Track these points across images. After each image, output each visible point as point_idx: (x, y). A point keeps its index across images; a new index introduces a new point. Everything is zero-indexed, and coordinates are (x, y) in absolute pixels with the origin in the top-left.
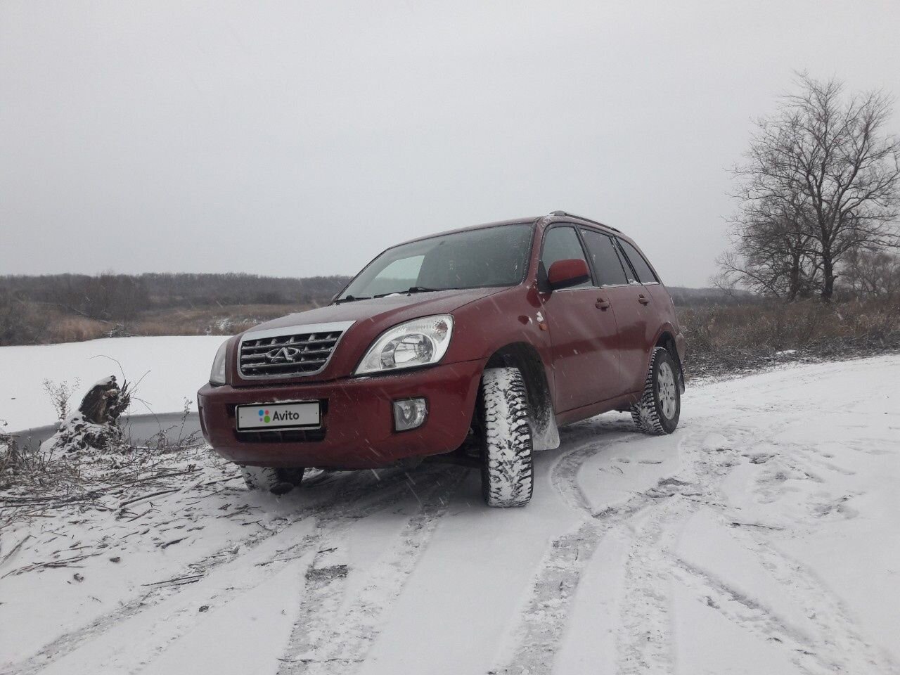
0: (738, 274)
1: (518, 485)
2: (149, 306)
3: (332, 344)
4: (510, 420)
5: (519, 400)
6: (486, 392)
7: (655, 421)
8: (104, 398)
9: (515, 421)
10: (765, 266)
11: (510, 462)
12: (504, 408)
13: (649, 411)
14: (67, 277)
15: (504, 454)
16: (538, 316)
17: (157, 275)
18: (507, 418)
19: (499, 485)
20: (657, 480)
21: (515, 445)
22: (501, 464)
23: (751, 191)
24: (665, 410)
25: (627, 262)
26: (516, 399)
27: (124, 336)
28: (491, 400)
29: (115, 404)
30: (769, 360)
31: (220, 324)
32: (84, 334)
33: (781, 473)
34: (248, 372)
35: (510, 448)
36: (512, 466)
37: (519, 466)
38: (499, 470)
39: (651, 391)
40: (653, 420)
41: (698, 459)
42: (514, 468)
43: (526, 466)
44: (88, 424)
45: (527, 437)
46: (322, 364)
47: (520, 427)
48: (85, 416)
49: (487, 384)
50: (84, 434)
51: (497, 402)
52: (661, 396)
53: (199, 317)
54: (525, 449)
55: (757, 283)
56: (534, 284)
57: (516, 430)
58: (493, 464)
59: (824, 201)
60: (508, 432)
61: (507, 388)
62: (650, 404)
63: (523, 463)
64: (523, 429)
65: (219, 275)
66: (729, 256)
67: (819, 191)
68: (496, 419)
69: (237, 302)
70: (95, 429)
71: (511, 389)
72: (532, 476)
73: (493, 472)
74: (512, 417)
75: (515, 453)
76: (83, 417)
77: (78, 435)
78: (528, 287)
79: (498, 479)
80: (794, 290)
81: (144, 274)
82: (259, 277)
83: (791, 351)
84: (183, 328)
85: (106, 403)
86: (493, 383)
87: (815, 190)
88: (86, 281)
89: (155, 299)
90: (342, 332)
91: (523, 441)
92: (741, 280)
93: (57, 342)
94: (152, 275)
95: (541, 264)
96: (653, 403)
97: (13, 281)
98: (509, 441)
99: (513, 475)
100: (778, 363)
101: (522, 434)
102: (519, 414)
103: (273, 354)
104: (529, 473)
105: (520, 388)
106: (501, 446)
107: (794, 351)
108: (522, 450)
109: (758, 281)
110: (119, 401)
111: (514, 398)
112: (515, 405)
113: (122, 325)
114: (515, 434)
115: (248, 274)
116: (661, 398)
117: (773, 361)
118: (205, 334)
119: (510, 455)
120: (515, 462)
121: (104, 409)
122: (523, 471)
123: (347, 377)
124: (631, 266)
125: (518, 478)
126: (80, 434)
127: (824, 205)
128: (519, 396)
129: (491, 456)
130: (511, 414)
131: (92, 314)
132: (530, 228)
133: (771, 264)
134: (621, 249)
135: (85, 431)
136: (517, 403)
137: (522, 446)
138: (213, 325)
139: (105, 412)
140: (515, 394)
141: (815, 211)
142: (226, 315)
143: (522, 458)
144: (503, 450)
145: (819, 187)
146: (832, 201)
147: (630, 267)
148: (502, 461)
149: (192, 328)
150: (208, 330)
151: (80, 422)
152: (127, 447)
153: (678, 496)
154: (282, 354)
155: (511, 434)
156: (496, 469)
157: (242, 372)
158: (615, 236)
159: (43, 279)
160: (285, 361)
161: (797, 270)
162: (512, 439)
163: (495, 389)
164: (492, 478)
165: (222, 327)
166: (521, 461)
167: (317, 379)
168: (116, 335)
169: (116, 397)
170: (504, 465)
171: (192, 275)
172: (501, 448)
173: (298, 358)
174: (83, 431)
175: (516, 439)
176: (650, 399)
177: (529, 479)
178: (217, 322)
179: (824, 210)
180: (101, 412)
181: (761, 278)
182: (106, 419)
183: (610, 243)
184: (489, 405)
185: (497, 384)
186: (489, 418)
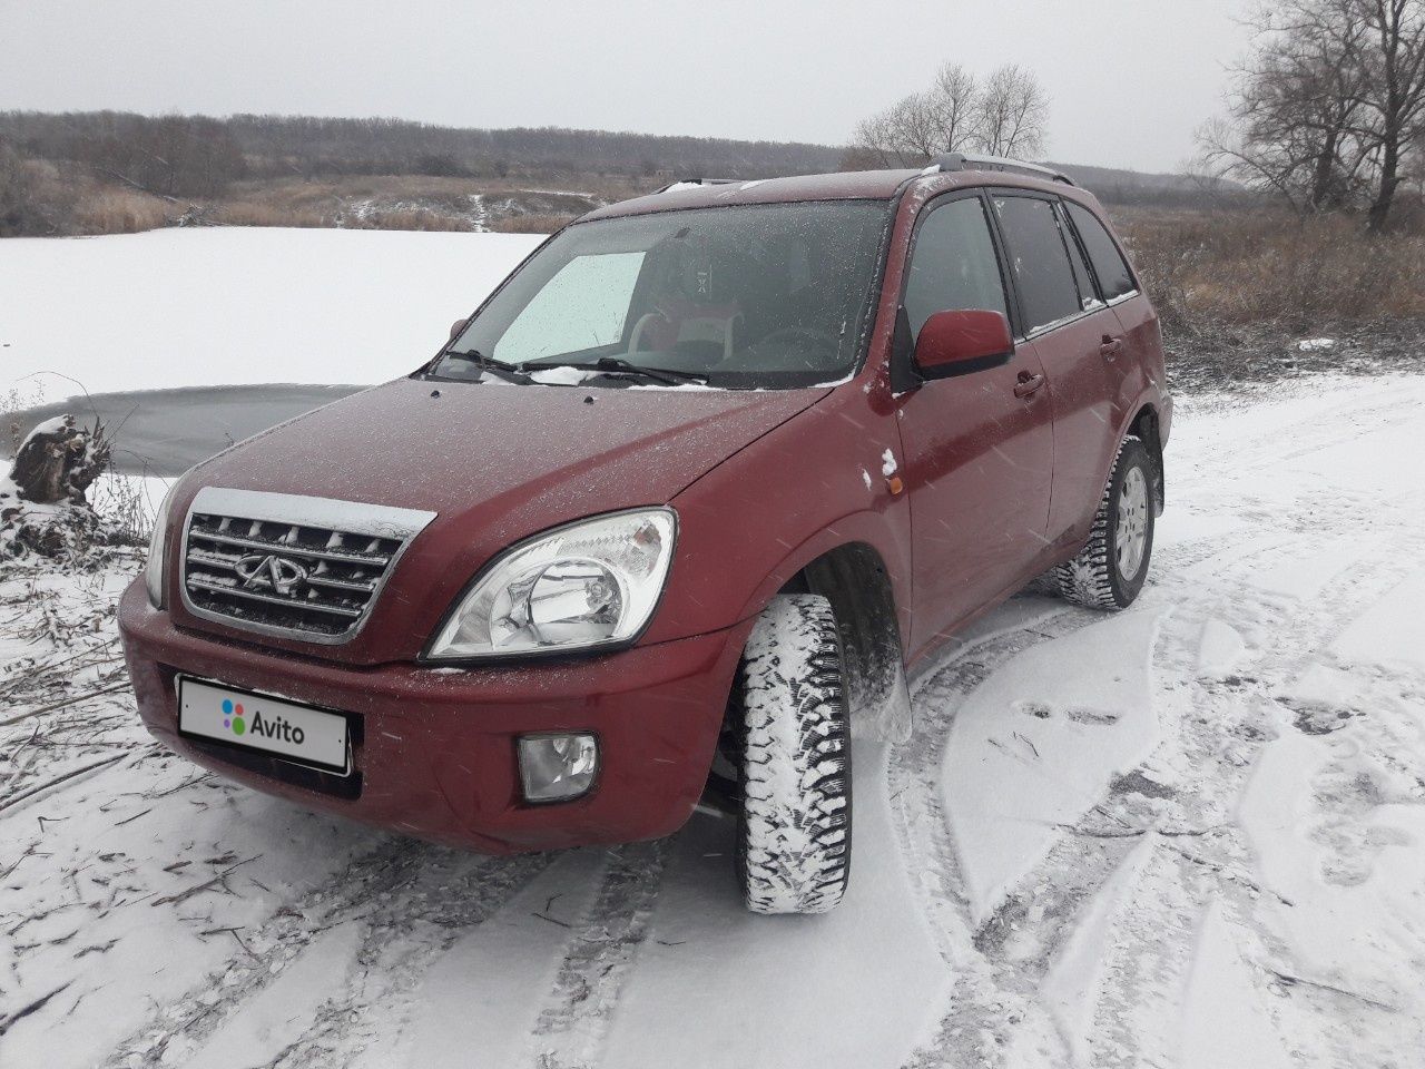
0: (1229, 159)
1: (812, 895)
2: (243, 172)
3: (377, 571)
4: (803, 763)
5: (826, 710)
6: (751, 683)
7: (1102, 590)
8: (57, 453)
9: (814, 764)
10: (1277, 147)
11: (797, 855)
12: (789, 730)
13: (1095, 571)
14: (107, 117)
15: (785, 839)
16: (885, 462)
17: (256, 118)
18: (796, 757)
19: (769, 894)
20: (1107, 778)
21: (810, 820)
22: (775, 857)
23: (1274, 16)
24: (1123, 564)
25: (1083, 258)
26: (818, 709)
27: (203, 224)
28: (761, 707)
29: (81, 465)
30: (1289, 365)
31: (357, 210)
32: (137, 221)
33: (1367, 776)
34: (201, 595)
35: (798, 826)
36: (802, 862)
37: (817, 863)
38: (770, 869)
39: (1103, 534)
40: (1099, 588)
41: (1189, 708)
42: (804, 867)
43: (833, 862)
44: (29, 506)
45: (841, 802)
46: (354, 619)
47: (825, 779)
48: (21, 489)
49: (755, 660)
50: (18, 526)
51: (775, 712)
52: (1121, 540)
53: (323, 197)
54: (833, 829)
55: (1259, 176)
56: (881, 376)
57: (816, 786)
58: (756, 856)
59: (1402, 40)
60: (796, 791)
61: (800, 677)
62: (1097, 560)
63: (828, 858)
64: (831, 783)
65: (358, 120)
66: (1219, 126)
67: (1396, 21)
68: (770, 757)
69: (388, 169)
70: (40, 515)
71: (807, 680)
72: (845, 879)
73: (756, 871)
74: (807, 753)
75: (810, 837)
76: (18, 493)
77: (6, 528)
78: (867, 389)
79: (766, 884)
80: (1320, 191)
81: (235, 117)
82: (423, 126)
83: (1325, 342)
84: (299, 215)
85: (61, 462)
86: (766, 661)
87: (1389, 20)
88: (137, 124)
89: (253, 159)
90: (400, 543)
91: (829, 812)
92: (1233, 171)
93: (92, 233)
94: (249, 118)
95: (902, 316)
96: (1104, 558)
97: (20, 120)
98: (797, 812)
99: (801, 878)
100: (1304, 372)
101: (827, 797)
102: (824, 746)
103: (251, 567)
104: (840, 873)
105: (831, 676)
106: (777, 820)
107: (1330, 341)
108: (826, 832)
109: (1261, 172)
110: (88, 458)
111: (815, 704)
112: (817, 723)
113: (199, 206)
114: (811, 797)
115: (405, 120)
116: (1119, 543)
117: (1295, 368)
118: (335, 226)
119: (798, 840)
120: (809, 855)
121: (60, 474)
122: (824, 872)
123: (410, 664)
124: (1089, 265)
125: (814, 884)
126: (11, 527)
127: (1401, 48)
128: (828, 700)
129: (752, 840)
130: (806, 747)
131: (151, 187)
132: (880, 215)
133: (1287, 143)
134: (1073, 230)
135: (21, 521)
136: (822, 719)
137: (826, 823)
138: (346, 210)
139: (62, 481)
140: (818, 693)
141: (1383, 59)
142: (366, 193)
143: (825, 847)
144: (781, 831)
145: (1396, 15)
146: (1415, 41)
147: (1087, 268)
148: (778, 852)
149: (313, 216)
150: (339, 219)
151: (12, 503)
152: (102, 552)
153: (1153, 838)
154: (267, 572)
155: (802, 795)
156: (764, 866)
157: (189, 591)
158: (1062, 198)
159: (68, 119)
160: (272, 590)
161: (1329, 155)
162: (803, 807)
163: (772, 678)
164: (752, 881)
165: (361, 214)
166: (821, 855)
167: (338, 657)
168: (190, 223)
169: (82, 451)
170: (782, 859)
171: (314, 120)
172: (776, 825)
173: (302, 589)
174: (17, 521)
175: (814, 807)
176: (1098, 551)
177: (841, 884)
178: (354, 206)
179: (1400, 58)
180: (55, 479)
181: (1265, 167)
182: (66, 492)
183: (1052, 217)
184: (755, 719)
185: (776, 661)
186: (754, 754)
